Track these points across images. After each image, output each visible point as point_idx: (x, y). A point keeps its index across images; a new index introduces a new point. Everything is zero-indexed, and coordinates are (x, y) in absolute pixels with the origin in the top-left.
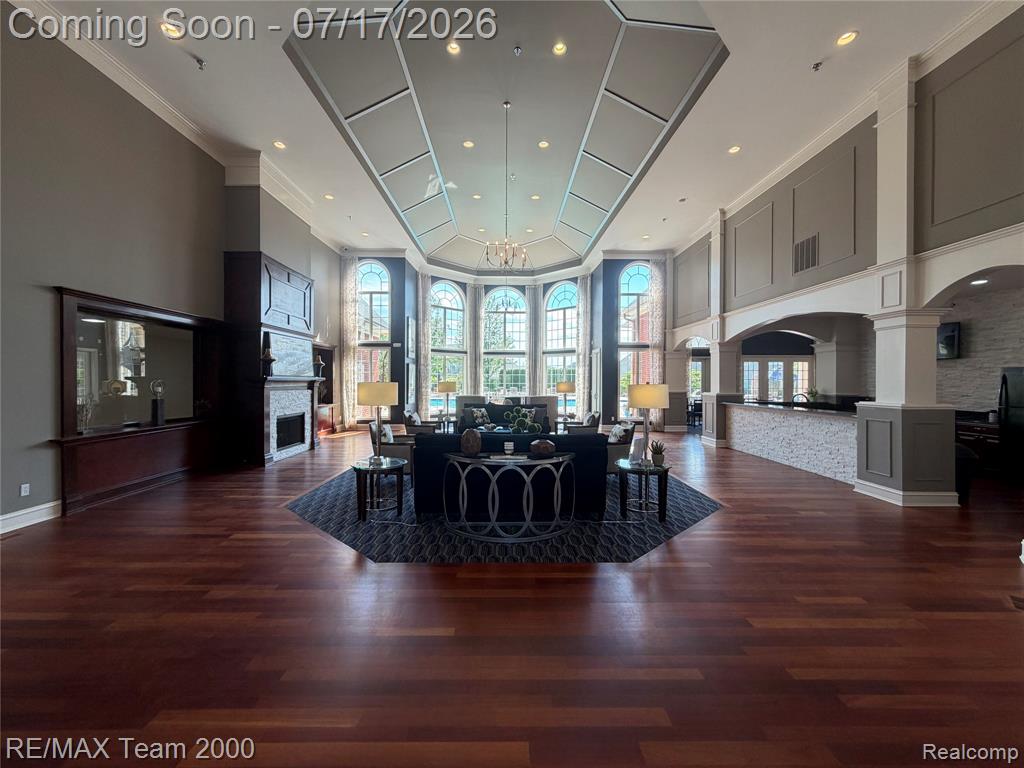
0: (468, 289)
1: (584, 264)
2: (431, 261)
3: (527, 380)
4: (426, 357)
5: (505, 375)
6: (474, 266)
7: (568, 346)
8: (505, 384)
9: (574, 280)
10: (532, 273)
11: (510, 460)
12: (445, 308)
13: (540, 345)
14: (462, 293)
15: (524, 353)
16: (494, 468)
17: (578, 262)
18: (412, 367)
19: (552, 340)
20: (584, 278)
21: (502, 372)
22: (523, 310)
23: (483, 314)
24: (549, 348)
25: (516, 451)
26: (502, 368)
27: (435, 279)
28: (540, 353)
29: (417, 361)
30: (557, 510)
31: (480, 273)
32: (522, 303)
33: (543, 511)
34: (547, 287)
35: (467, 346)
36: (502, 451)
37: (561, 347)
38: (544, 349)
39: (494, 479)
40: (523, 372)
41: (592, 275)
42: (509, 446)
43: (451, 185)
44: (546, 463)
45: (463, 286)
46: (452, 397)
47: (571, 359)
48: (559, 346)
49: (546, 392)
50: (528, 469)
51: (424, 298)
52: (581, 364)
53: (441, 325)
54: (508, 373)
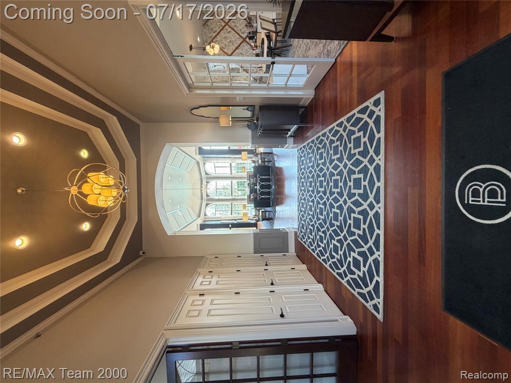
0: (208, 203)
1: (199, 161)
2: (199, 216)
3: (241, 180)
4: (234, 217)
5: (240, 189)
6: (200, 201)
7: (229, 166)
8: (243, 189)
9: (204, 164)
10: (201, 179)
11: (258, 187)
12: (216, 211)
13: (228, 176)
14: (209, 205)
15: (232, 182)
16: (259, 190)
17: (198, 163)
18: (238, 221)
19: (226, 171)
20: (204, 160)
21: (238, 190)
22: (215, 182)
23: (217, 198)
24: (230, 172)
25: (257, 186)
26: (236, 190)
27: (205, 215)
28: (231, 176)
29: (235, 220)
30: (268, 177)
31: (202, 199)
32: (213, 183)
33: (269, 180)
34: (206, 174)
35: (229, 203)
36: (257, 189)
37: (229, 168)
38: (230, 174)
39: (261, 190)
40: (238, 182)
41: (203, 158)
42: (256, 187)
43: (178, 207)
44: (258, 180)
45: (207, 205)
46: (248, 205)
47: (233, 165)
48: (229, 169)
49: (245, 174)
50: (259, 183)
51: (213, 218)
52: (235, 161)
53: (221, 212)
54: (238, 187)
